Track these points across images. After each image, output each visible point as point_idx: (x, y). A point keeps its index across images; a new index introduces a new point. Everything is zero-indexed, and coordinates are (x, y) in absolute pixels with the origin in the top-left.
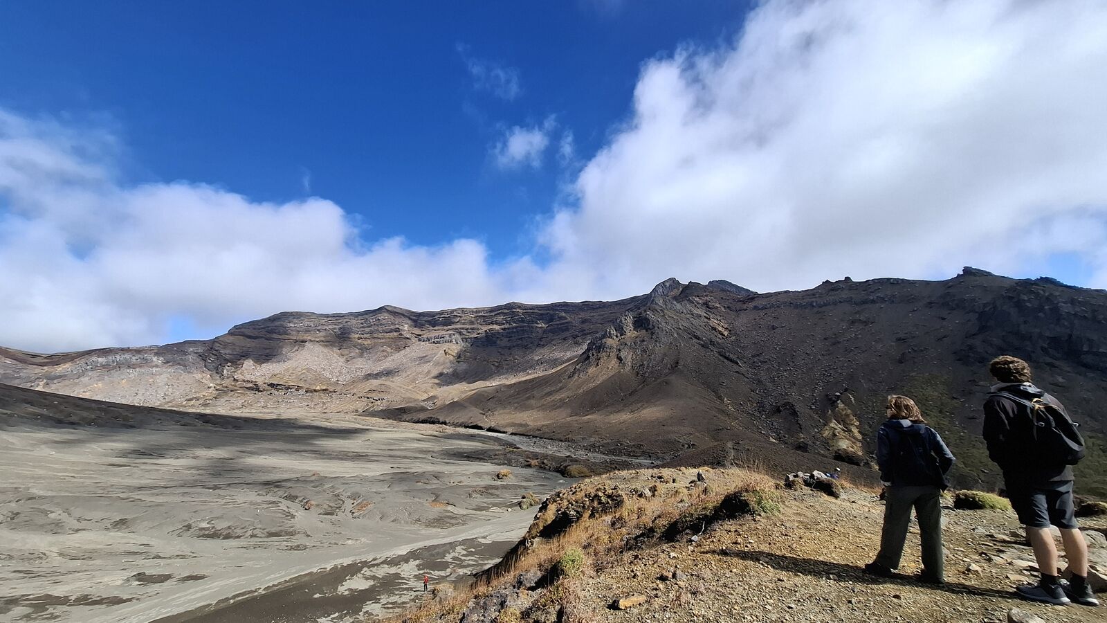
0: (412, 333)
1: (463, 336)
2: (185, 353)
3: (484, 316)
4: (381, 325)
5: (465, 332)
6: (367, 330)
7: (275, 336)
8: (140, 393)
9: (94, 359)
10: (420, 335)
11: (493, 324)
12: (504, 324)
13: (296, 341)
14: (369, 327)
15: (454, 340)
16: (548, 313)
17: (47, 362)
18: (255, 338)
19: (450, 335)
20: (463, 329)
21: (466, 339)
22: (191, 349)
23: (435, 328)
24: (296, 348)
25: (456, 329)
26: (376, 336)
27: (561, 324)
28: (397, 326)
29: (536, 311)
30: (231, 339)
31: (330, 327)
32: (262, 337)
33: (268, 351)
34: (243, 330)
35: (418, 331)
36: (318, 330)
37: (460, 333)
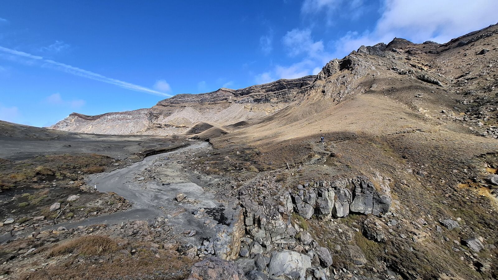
0: (233, 100)
1: (255, 99)
2: (140, 114)
3: (266, 88)
4: (218, 97)
5: (255, 97)
6: (212, 100)
7: (173, 105)
8: (122, 130)
9: (106, 117)
10: (236, 101)
11: (270, 91)
12: (275, 91)
13: (182, 107)
14: (214, 98)
15: (249, 101)
16: (300, 83)
17: (93, 119)
18: (166, 106)
19: (248, 99)
20: (254, 95)
21: (256, 100)
22: (142, 112)
23: (243, 96)
24: (182, 109)
25: (251, 95)
26: (216, 102)
27: (306, 88)
28: (226, 97)
29: (293, 82)
30: (157, 107)
31: (197, 99)
33: (170, 111)
34: (161, 103)
35: (235, 99)
36: (191, 101)
37: (253, 97)
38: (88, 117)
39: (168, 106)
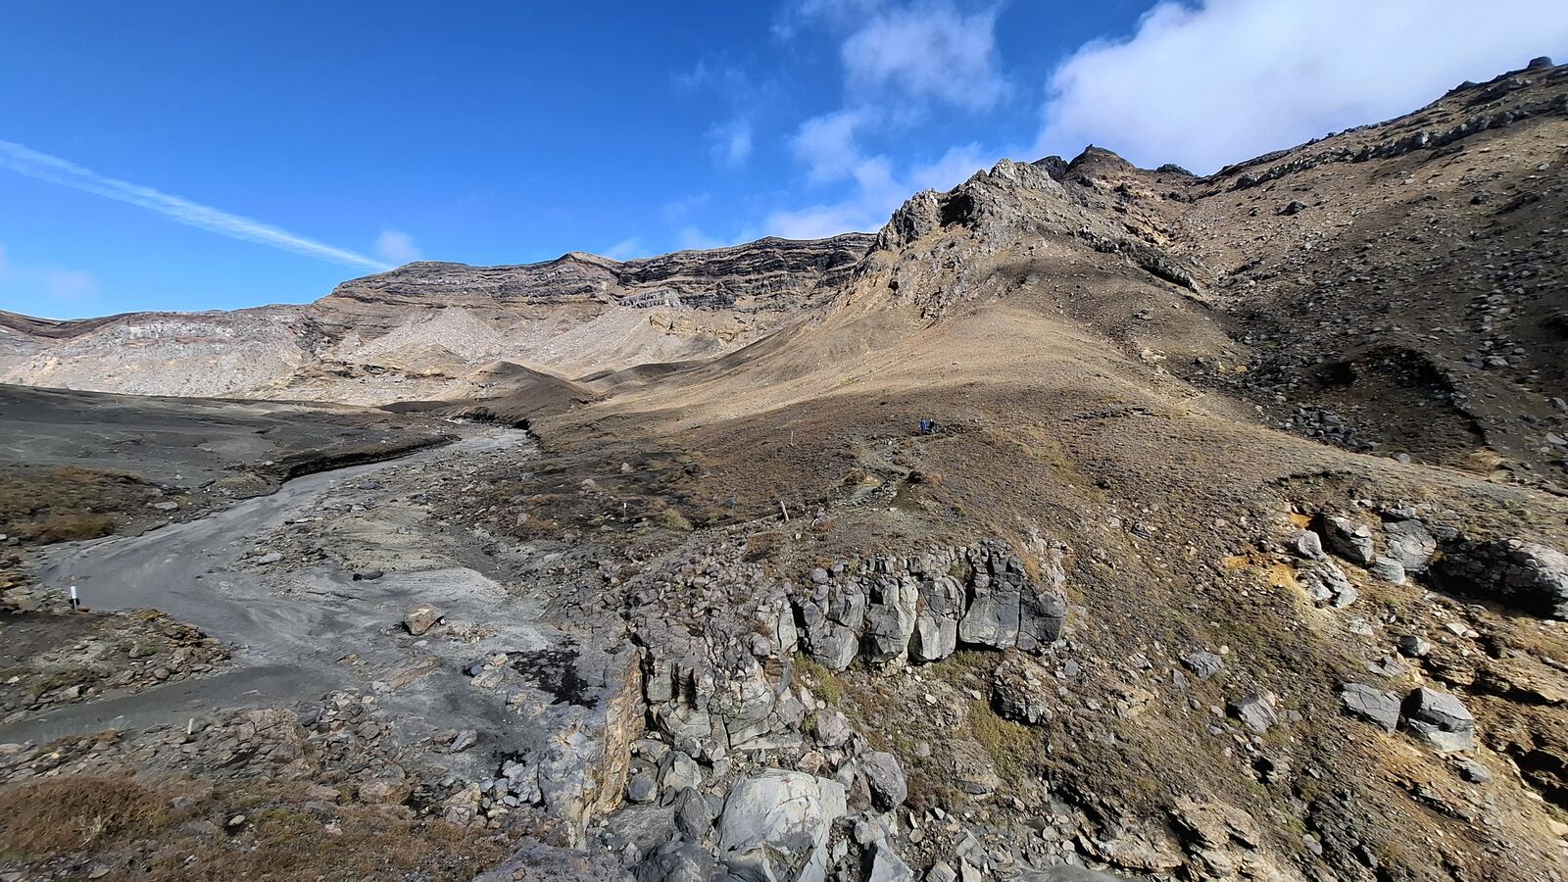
0: (612, 294)
1: (683, 295)
2: (265, 323)
3: (720, 262)
4: (563, 281)
5: (686, 288)
6: (542, 289)
7: (398, 298)
8: (193, 379)
9: (123, 327)
10: (622, 297)
11: (732, 273)
12: (749, 273)
13: (431, 306)
14: (546, 285)
15: (667, 301)
16: (825, 253)
17: (61, 333)
18: (370, 301)
19: (662, 293)
20: (683, 282)
21: (687, 298)
22: (277, 318)
23: (645, 285)
24: (430, 315)
25: (672, 283)
26: (555, 298)
28: (588, 283)
29: (806, 250)
30: (335, 302)
31: (486, 285)
32: (379, 299)
33: (386, 321)
34: (352, 289)
35: (620, 291)
36: (466, 290)
37: (679, 290)
38: (42, 323)
39: (378, 300)
